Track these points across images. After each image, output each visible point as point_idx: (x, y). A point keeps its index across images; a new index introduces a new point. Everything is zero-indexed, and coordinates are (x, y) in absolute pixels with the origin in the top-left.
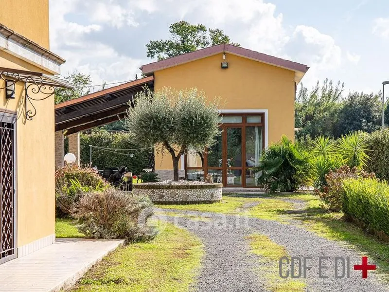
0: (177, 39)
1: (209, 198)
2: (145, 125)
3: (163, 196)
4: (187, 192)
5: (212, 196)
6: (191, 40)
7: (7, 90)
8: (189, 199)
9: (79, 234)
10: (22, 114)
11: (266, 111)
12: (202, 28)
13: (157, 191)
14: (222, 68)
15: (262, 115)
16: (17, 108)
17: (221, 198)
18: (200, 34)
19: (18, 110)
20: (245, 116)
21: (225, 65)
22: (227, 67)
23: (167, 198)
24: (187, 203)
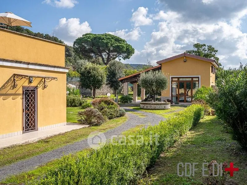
0: (196, 49)
1: (164, 108)
2: (150, 83)
3: (147, 107)
4: (155, 106)
5: (165, 107)
6: (201, 49)
7: (30, 80)
8: (156, 108)
9: (77, 122)
10: (42, 86)
11: (200, 76)
12: (205, 45)
13: (145, 105)
14: (184, 61)
15: (198, 78)
16: (38, 85)
17: (170, 108)
18: (203, 47)
19: (39, 85)
20: (192, 78)
21: (185, 61)
22: (186, 61)
23: (145, 107)
24: (155, 109)
